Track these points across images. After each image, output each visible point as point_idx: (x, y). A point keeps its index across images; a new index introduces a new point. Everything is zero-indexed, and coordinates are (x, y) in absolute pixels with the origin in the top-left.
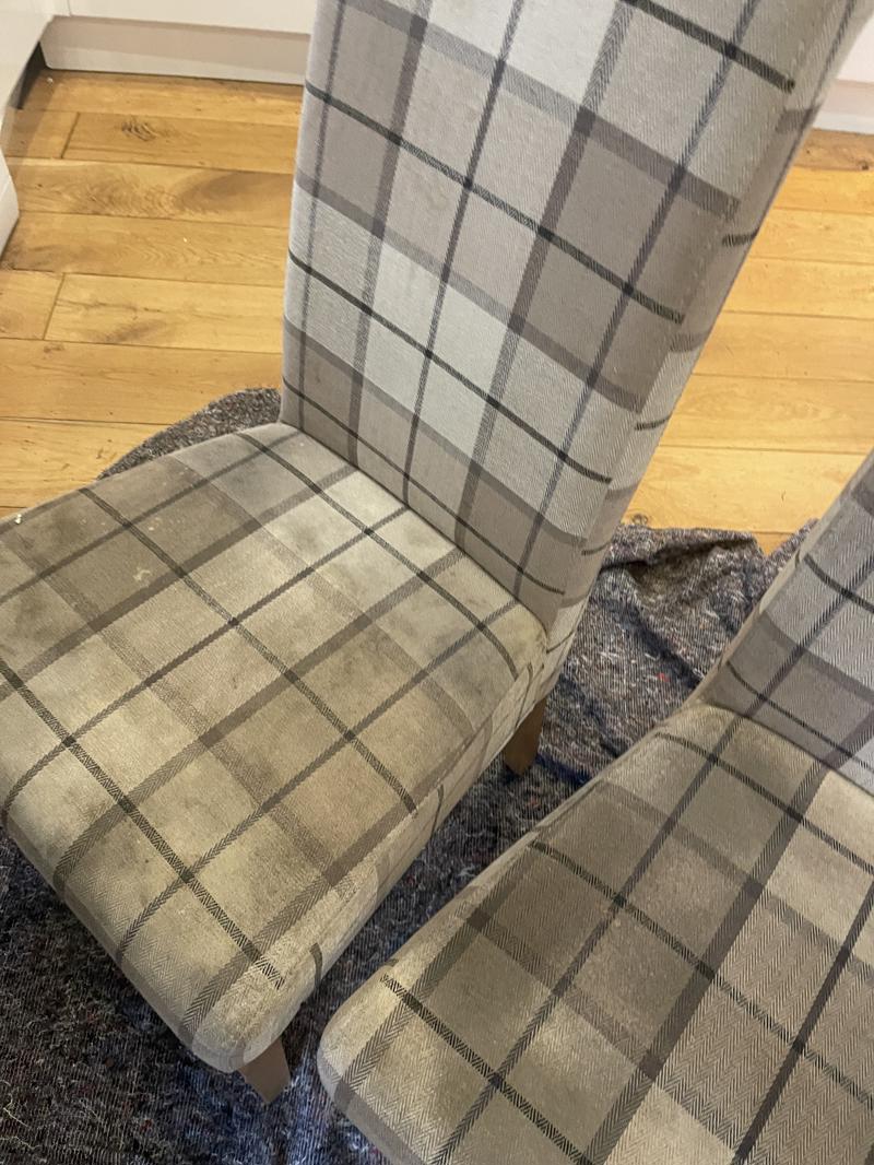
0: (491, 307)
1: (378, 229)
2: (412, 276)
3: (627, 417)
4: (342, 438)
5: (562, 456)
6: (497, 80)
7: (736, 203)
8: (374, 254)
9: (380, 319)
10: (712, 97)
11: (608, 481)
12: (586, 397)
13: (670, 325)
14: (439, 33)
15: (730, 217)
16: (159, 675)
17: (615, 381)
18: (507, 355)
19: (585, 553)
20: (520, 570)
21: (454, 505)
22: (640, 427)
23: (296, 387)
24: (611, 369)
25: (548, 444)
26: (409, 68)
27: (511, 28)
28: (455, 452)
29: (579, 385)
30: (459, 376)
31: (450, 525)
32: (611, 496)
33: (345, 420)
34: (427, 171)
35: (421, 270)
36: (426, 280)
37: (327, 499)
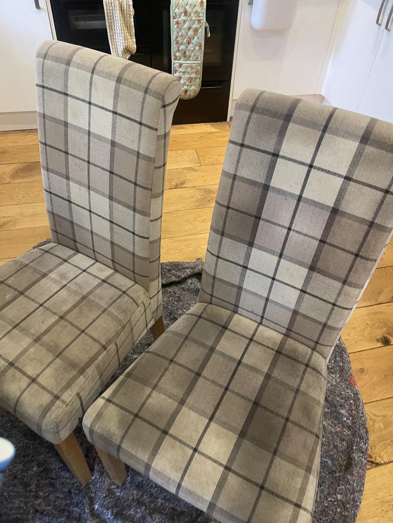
0: (103, 195)
1: (68, 178)
2: (80, 190)
3: (147, 219)
4: (72, 243)
5: (134, 233)
6: (89, 135)
7: (154, 159)
8: (68, 185)
9: (74, 204)
10: (140, 135)
11: (148, 238)
12: (134, 215)
13: (149, 192)
14: (72, 125)
15: (154, 162)
16: (18, 325)
17: (140, 209)
18: (111, 207)
19: (150, 262)
20: (134, 272)
21: (110, 256)
22: (152, 221)
23: (55, 230)
24: (138, 206)
25: (129, 231)
26: (66, 135)
27: (89, 122)
28: (105, 239)
29: (131, 212)
30: (100, 216)
31: (110, 263)
32: (151, 243)
33: (71, 237)
34: (77, 161)
35: (82, 188)
36: (84, 190)
37: (70, 263)
